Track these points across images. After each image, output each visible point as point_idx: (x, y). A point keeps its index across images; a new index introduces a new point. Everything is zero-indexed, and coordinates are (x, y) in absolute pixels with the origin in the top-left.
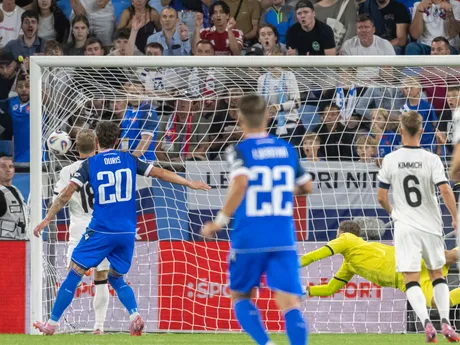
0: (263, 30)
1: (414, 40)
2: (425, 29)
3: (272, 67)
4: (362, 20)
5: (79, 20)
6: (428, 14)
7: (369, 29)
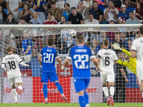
0: (62, 17)
1: (105, 20)
2: (108, 17)
3: (66, 28)
4: (90, 14)
5: (10, 15)
6: (109, 12)
7: (92, 17)
